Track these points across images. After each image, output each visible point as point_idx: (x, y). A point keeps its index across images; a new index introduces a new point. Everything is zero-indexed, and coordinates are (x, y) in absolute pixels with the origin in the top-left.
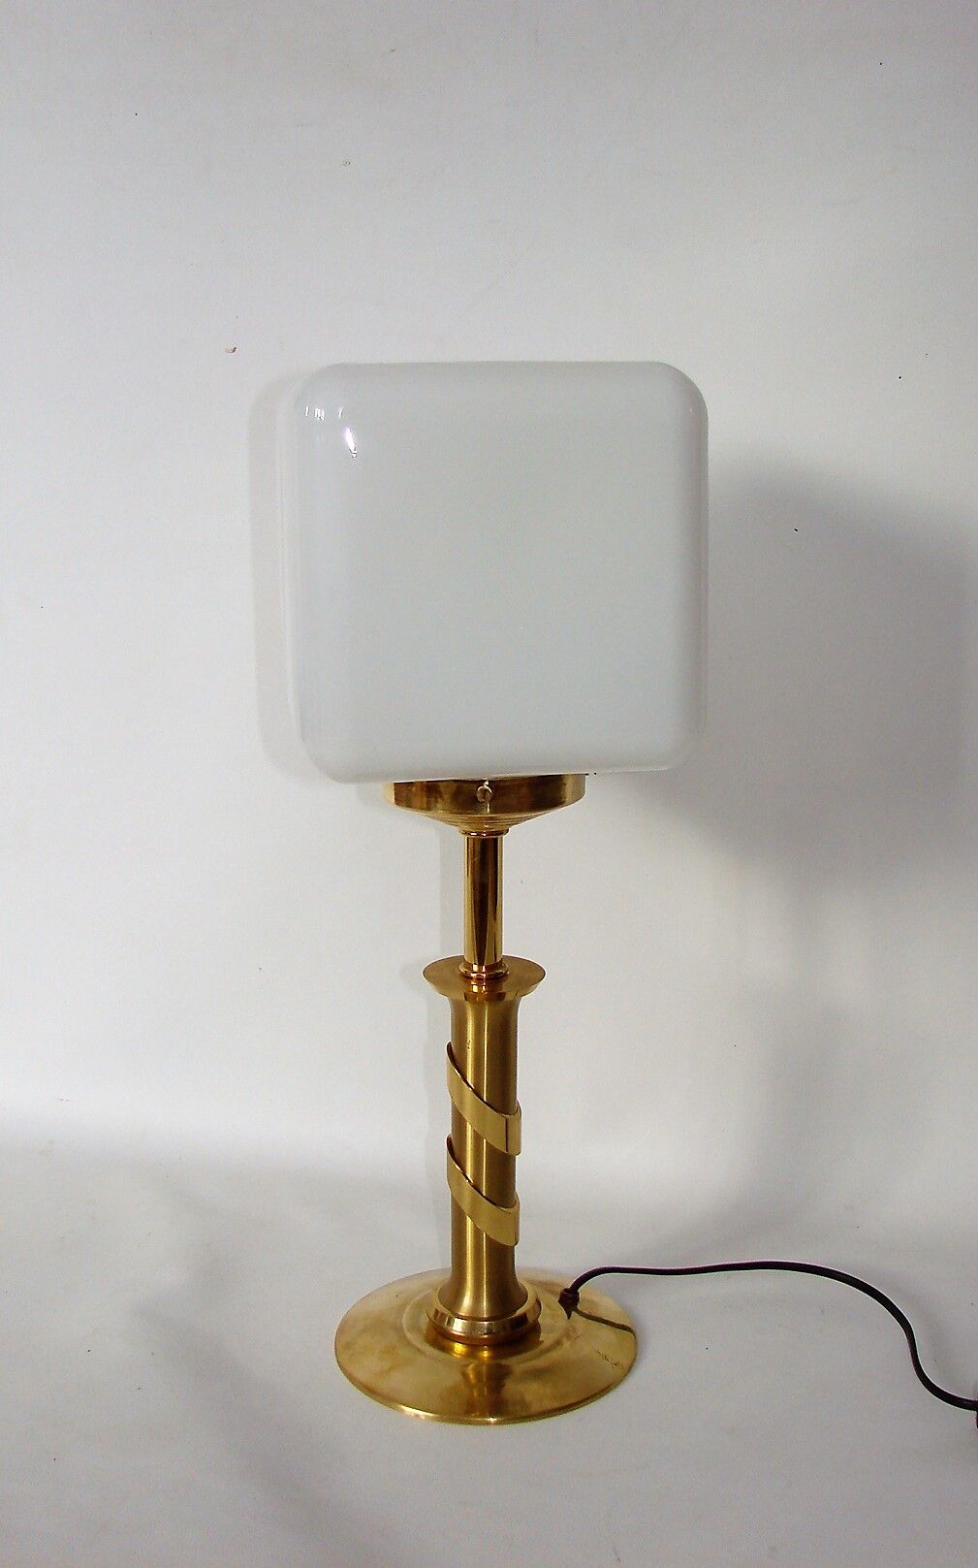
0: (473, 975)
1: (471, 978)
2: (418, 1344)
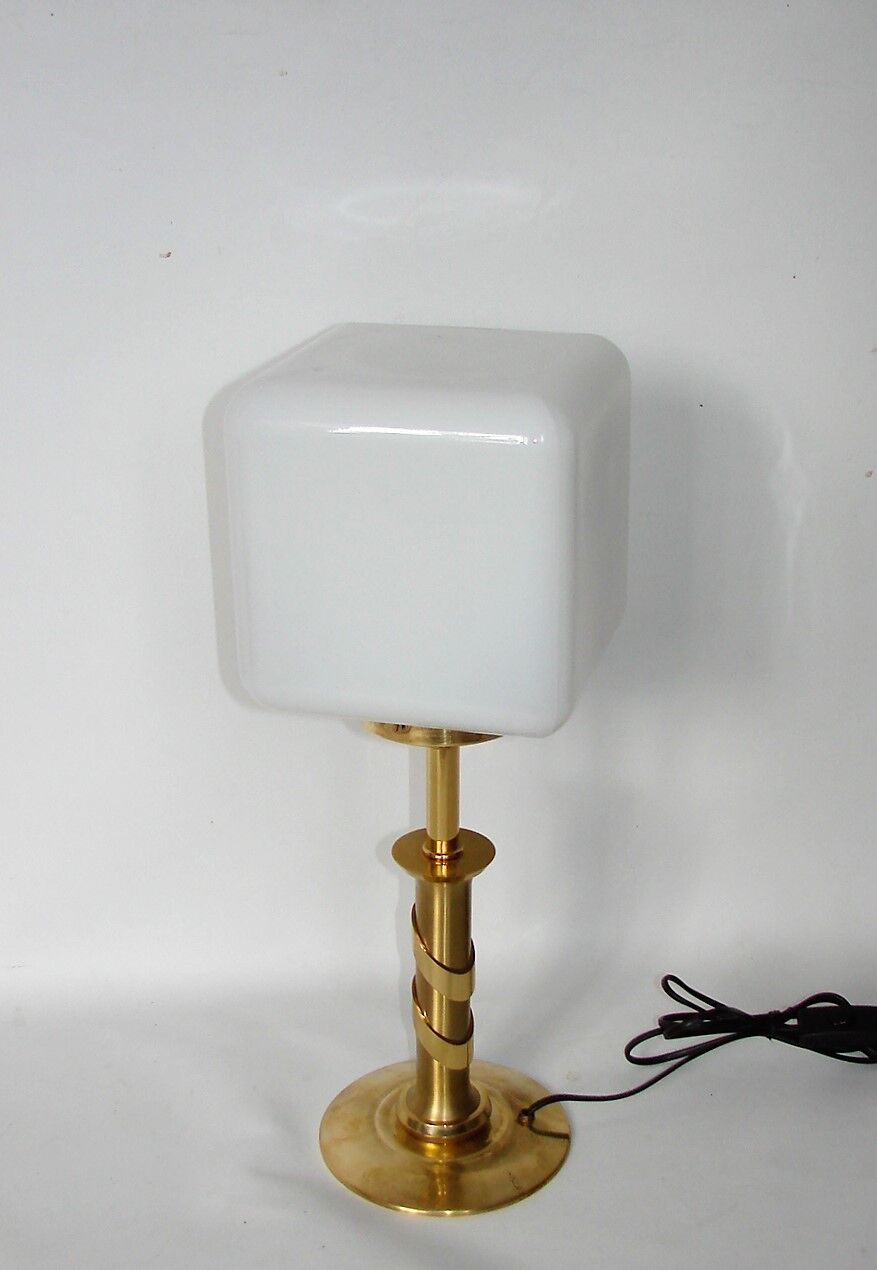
0: (437, 857)
1: (436, 860)
2: (392, 1145)
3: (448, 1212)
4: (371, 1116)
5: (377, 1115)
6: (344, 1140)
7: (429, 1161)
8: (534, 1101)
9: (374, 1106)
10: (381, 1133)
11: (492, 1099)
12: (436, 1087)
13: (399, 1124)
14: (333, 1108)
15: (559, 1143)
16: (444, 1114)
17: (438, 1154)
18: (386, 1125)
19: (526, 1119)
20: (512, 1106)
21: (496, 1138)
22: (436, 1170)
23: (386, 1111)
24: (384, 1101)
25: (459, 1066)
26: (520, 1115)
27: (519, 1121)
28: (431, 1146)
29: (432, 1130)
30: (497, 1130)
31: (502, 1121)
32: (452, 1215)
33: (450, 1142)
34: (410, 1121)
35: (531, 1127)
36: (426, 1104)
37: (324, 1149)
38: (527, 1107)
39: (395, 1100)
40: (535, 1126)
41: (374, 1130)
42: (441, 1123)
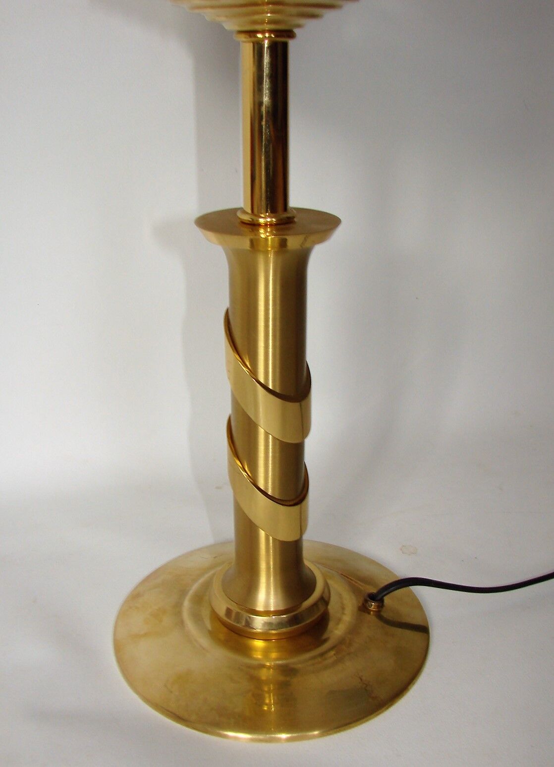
2: (204, 641)
3: (284, 736)
4: (178, 605)
5: (186, 603)
6: (146, 635)
7: (255, 663)
8: (382, 585)
9: (183, 593)
10: (190, 625)
11: (330, 582)
12: (263, 566)
13: (215, 616)
14: (135, 596)
15: (416, 636)
16: (272, 601)
17: (266, 652)
18: (197, 617)
19: (373, 606)
20: (355, 590)
21: (337, 630)
22: (264, 674)
23: (199, 599)
24: (195, 587)
25: (290, 538)
26: (366, 601)
27: (363, 609)
28: (259, 644)
29: (259, 623)
30: (339, 620)
31: (343, 609)
32: (288, 740)
33: (280, 638)
34: (229, 612)
35: (379, 615)
36: (251, 587)
37: (118, 648)
38: (374, 590)
39: (207, 585)
40: (384, 614)
41: (182, 623)
42: (267, 613)
